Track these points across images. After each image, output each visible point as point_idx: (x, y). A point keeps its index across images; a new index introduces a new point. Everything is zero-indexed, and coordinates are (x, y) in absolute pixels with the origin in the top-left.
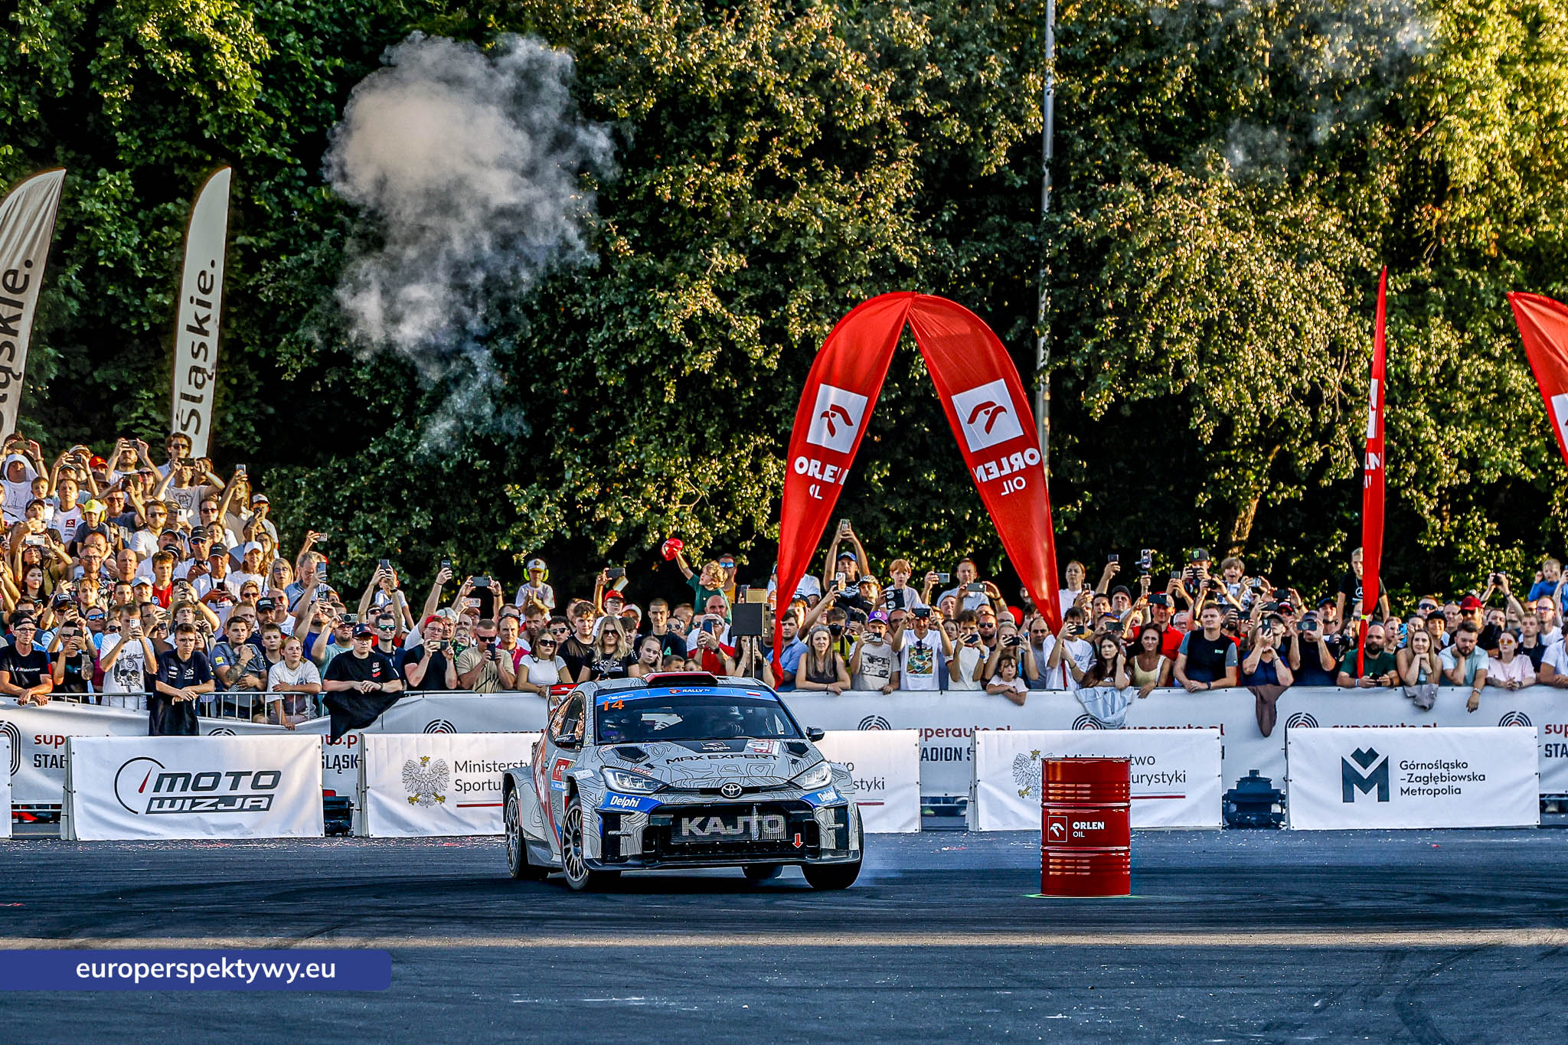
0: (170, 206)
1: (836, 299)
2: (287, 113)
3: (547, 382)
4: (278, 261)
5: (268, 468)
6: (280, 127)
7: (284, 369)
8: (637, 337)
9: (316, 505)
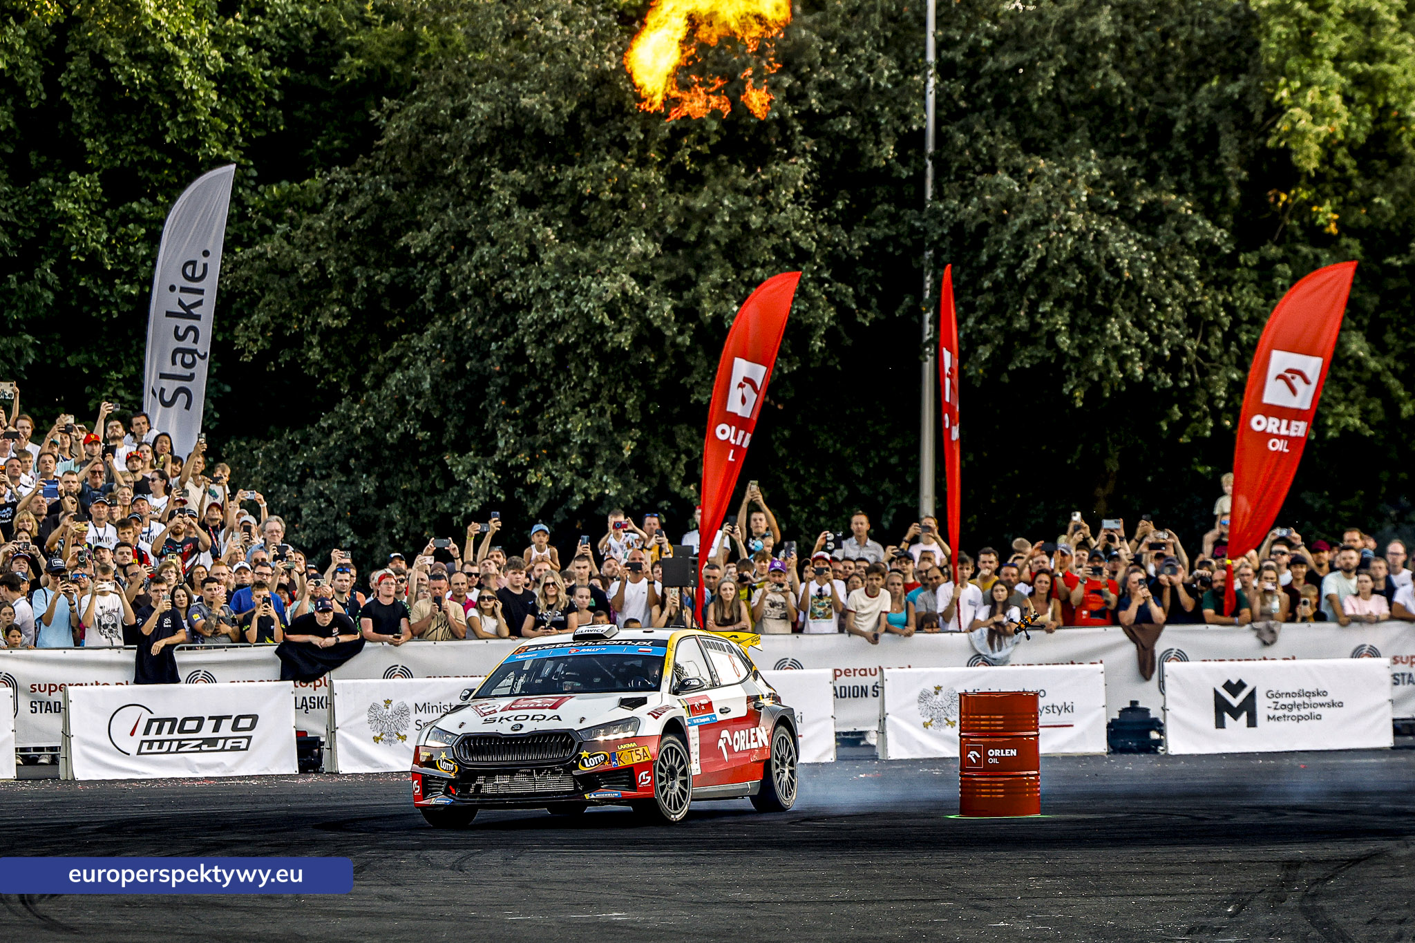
0: (135, 205)
1: (743, 281)
2: (239, 120)
3: (481, 360)
4: (235, 253)
5: (228, 441)
6: (234, 133)
7: (242, 351)
8: (564, 319)
9: (272, 474)
